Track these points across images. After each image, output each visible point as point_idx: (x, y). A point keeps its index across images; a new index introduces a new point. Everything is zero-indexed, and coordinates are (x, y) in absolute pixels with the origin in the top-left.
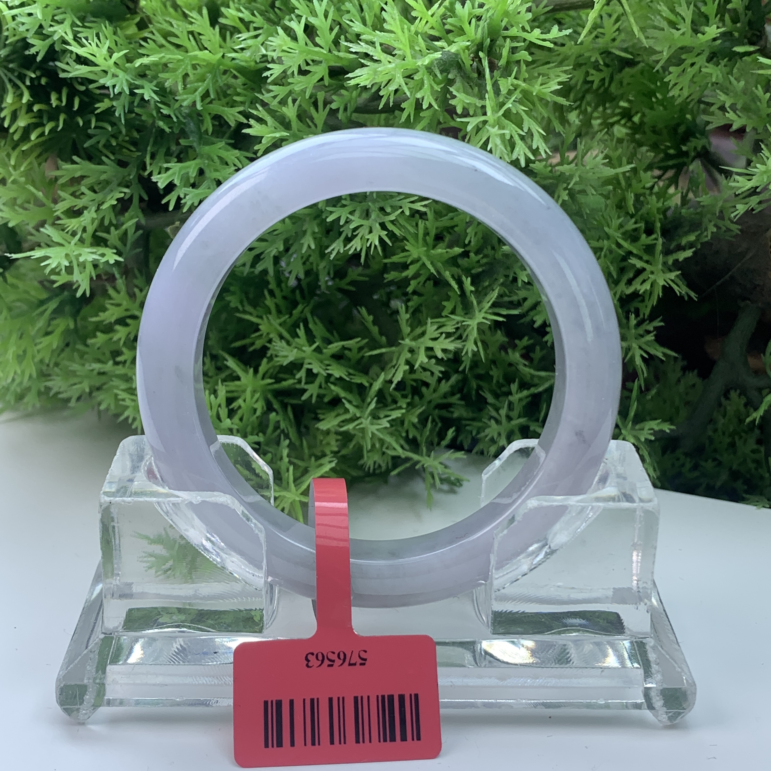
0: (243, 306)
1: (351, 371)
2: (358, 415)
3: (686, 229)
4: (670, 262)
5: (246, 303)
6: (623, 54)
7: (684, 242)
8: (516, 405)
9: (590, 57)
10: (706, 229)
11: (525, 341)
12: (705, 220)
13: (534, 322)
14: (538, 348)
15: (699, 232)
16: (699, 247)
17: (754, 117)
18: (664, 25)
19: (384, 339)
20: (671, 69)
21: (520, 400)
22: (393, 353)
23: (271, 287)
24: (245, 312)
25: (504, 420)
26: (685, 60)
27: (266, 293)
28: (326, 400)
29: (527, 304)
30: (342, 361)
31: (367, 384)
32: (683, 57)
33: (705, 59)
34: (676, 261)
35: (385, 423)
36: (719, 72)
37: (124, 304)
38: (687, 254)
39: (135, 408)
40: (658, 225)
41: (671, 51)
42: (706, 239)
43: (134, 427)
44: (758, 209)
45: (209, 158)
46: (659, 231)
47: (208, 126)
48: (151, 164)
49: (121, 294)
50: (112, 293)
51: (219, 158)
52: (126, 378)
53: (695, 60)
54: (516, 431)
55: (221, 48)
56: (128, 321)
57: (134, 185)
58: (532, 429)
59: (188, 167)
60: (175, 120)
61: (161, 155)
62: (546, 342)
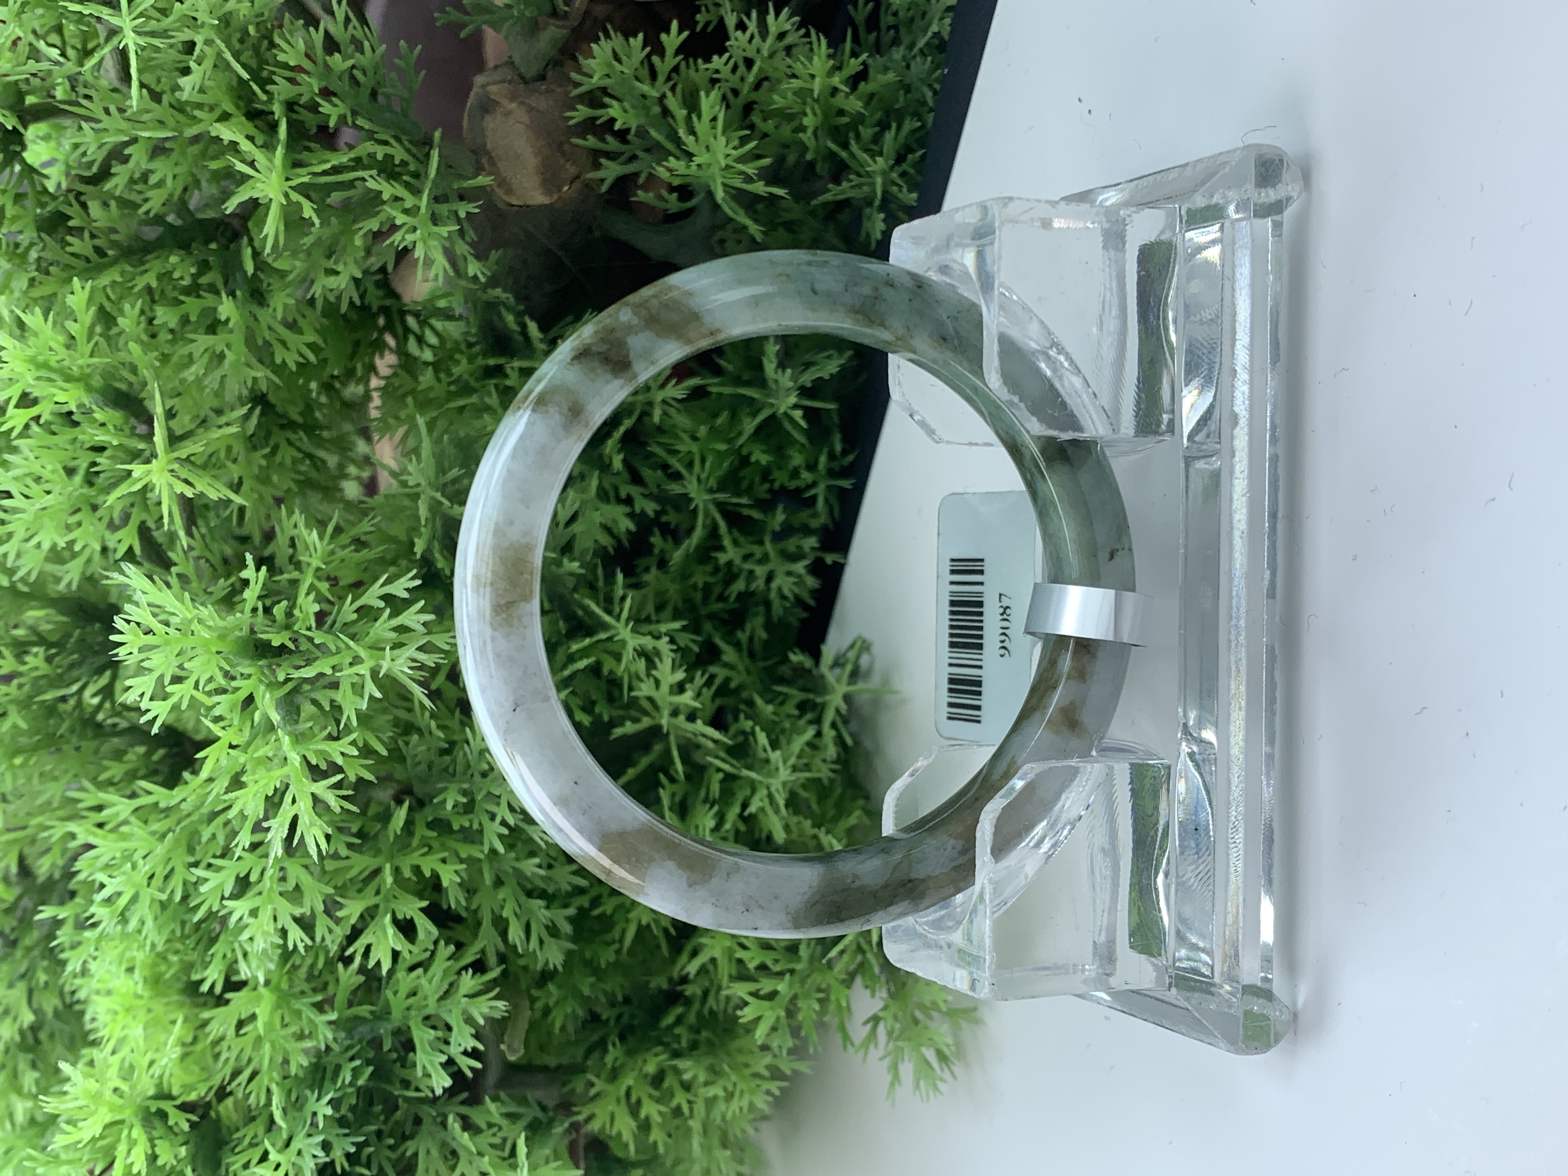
0: (614, 942)
1: (703, 794)
2: (765, 792)
3: (495, 318)
4: (543, 346)
5: (608, 937)
6: (254, 421)
8: (744, 551)
9: (260, 467)
10: (498, 299)
11: (656, 540)
12: (485, 297)
14: (664, 519)
16: (521, 308)
17: (343, 241)
18: (217, 375)
19: (658, 748)
20: (278, 360)
21: (738, 546)
22: (676, 736)
23: (586, 904)
24: (621, 941)
27: (596, 912)
29: (605, 540)
30: (689, 802)
31: (721, 775)
32: (260, 342)
34: (541, 340)
35: (775, 756)
37: (610, 1108)
38: (533, 328)
39: (752, 1092)
40: (492, 362)
41: (254, 361)
42: (512, 300)
43: (777, 1092)
44: (471, 235)
45: (408, 1009)
46: (501, 361)
47: (364, 1010)
48: (417, 1089)
49: (597, 1111)
50: (595, 1126)
51: (408, 996)
52: (711, 1102)
53: (264, 325)
54: (782, 545)
55: (255, 989)
56: (633, 1099)
57: (446, 1110)
58: (777, 528)
59: (421, 1041)
60: (358, 1062)
61: (405, 1074)
62: (655, 511)
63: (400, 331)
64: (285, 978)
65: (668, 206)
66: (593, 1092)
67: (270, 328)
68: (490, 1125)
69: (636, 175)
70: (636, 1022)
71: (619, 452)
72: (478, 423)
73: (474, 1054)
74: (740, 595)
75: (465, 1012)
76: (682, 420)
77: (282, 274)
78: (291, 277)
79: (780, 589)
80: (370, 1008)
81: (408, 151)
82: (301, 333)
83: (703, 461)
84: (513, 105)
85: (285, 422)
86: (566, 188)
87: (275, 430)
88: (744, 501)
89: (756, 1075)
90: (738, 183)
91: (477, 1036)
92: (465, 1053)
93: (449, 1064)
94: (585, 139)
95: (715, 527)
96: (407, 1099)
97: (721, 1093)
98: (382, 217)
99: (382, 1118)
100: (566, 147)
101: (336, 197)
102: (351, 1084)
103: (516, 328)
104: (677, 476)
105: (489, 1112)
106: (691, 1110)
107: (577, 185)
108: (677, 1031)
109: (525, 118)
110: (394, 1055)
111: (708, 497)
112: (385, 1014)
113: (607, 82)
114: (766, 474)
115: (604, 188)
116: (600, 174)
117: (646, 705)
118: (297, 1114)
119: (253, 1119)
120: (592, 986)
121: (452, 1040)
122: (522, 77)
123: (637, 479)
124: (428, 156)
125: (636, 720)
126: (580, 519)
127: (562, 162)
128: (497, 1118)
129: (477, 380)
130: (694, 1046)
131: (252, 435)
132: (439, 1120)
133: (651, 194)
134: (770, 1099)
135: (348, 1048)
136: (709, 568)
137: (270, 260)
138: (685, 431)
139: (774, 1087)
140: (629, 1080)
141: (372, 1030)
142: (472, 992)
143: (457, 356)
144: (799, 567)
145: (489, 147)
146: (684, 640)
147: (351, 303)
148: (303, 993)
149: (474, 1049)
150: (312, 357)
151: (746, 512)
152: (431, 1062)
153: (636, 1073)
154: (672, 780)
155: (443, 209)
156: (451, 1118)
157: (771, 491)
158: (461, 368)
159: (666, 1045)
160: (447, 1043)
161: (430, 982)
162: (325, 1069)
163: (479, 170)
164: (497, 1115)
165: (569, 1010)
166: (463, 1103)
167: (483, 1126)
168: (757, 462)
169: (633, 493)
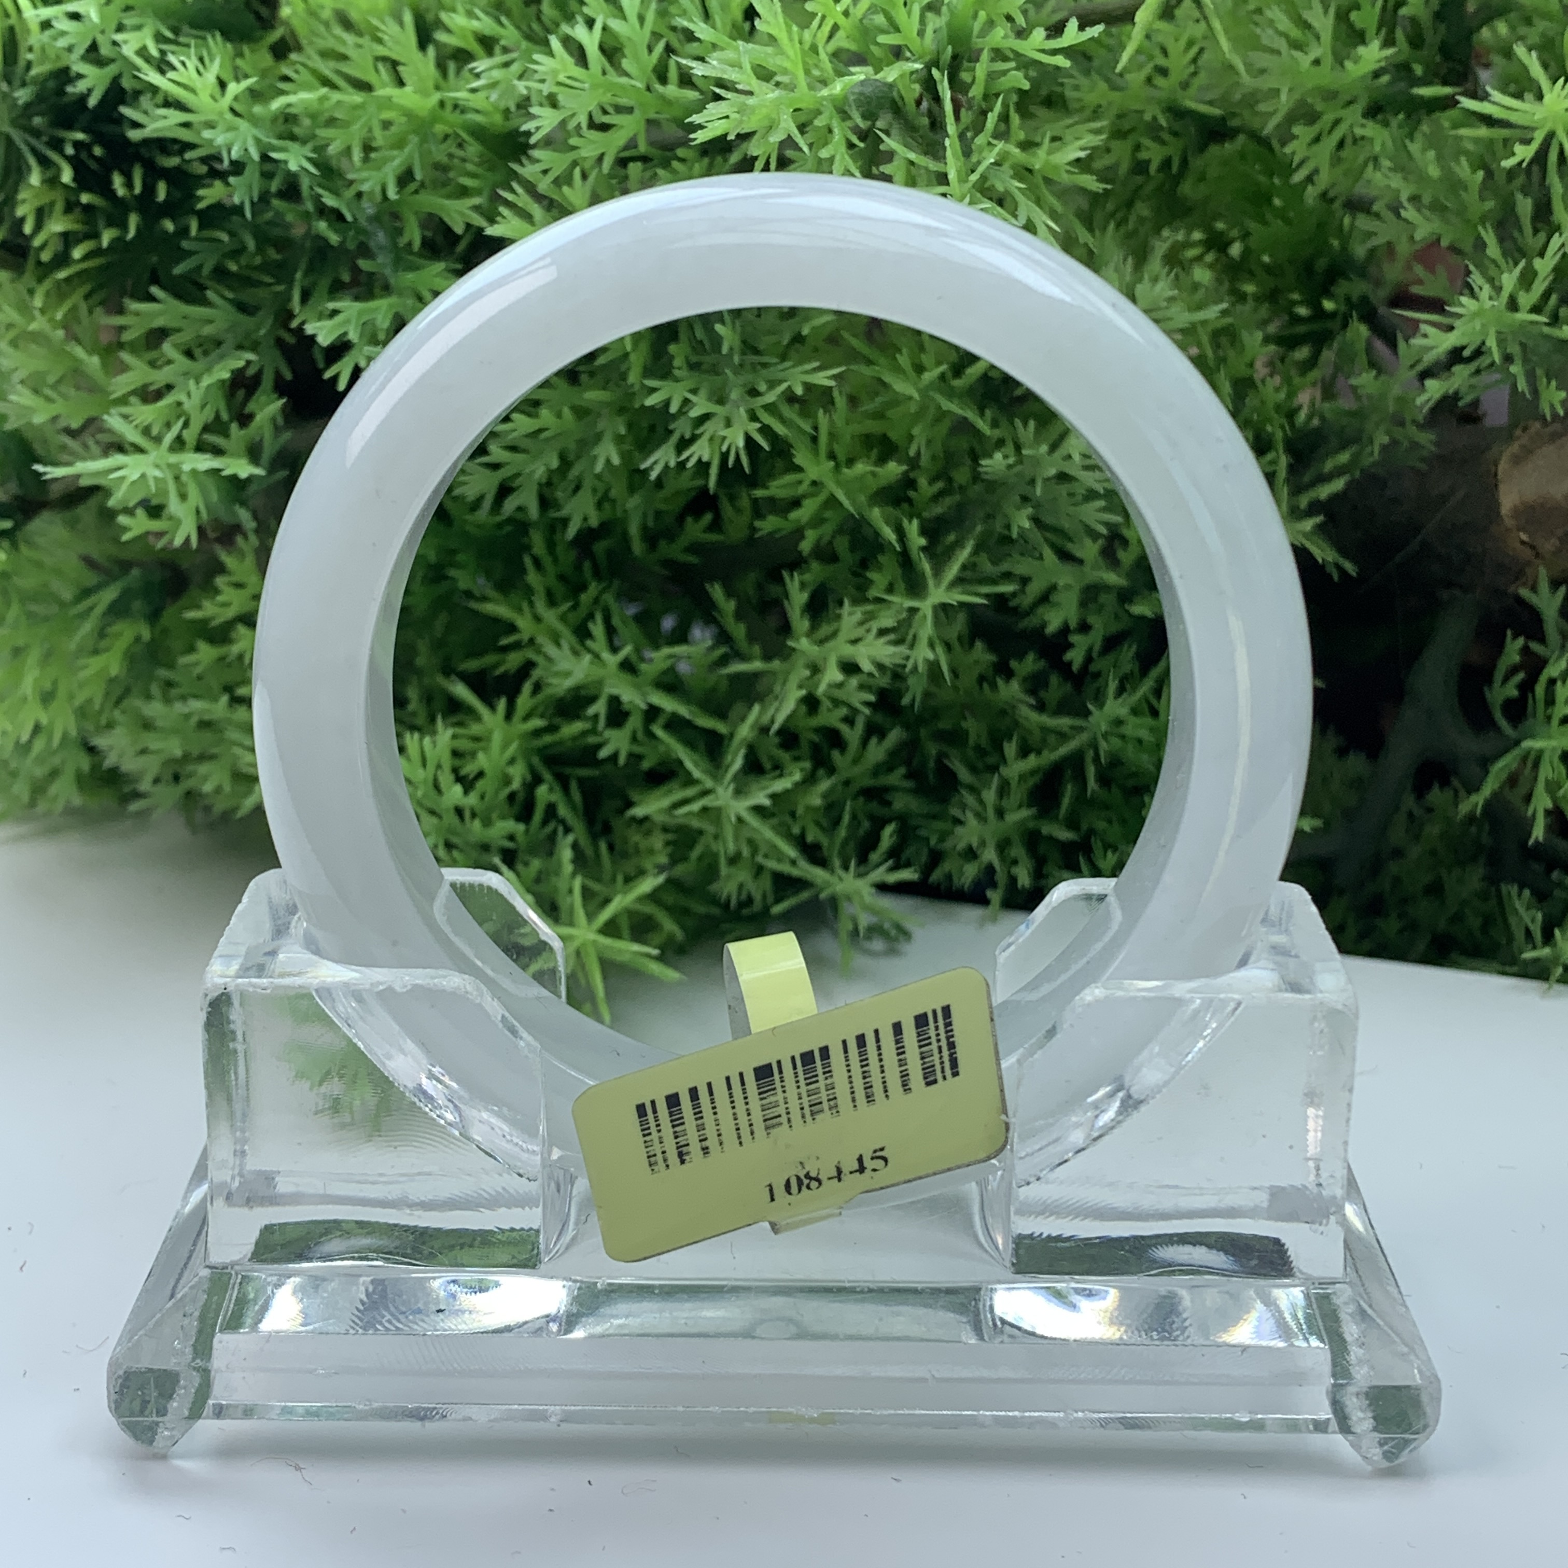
2: (710, 785)
3: (1338, 442)
4: (1304, 504)
6: (1203, 107)
7: (1329, 465)
8: (1014, 783)
9: (1142, 113)
10: (1371, 442)
11: (1030, 663)
12: (1371, 424)
13: (1045, 625)
14: (1054, 680)
15: (1358, 447)
21: (1022, 777)
24: (485, 600)
25: (991, 813)
26: (1321, 114)
28: (646, 765)
29: (1032, 592)
30: (678, 694)
31: (724, 731)
32: (1319, 107)
33: (1359, 112)
34: (1314, 499)
35: (761, 798)
36: (1387, 136)
38: (1335, 486)
42: (1370, 459)
46: (1281, 447)
53: (1342, 113)
58: (1044, 831)
62: (1070, 664)
65: (1496, 686)
67: (1338, 120)
69: (1543, 640)
80: (416, 243)
82: (1330, 166)
88: (1091, 786)
96: (288, 289)
103: (1328, 468)
110: (349, 275)
111: (1101, 731)
112: (405, 264)
115: (1524, 593)
116: (1544, 586)
127: (1560, 532)
133: (1516, 659)
169: (1093, 633)
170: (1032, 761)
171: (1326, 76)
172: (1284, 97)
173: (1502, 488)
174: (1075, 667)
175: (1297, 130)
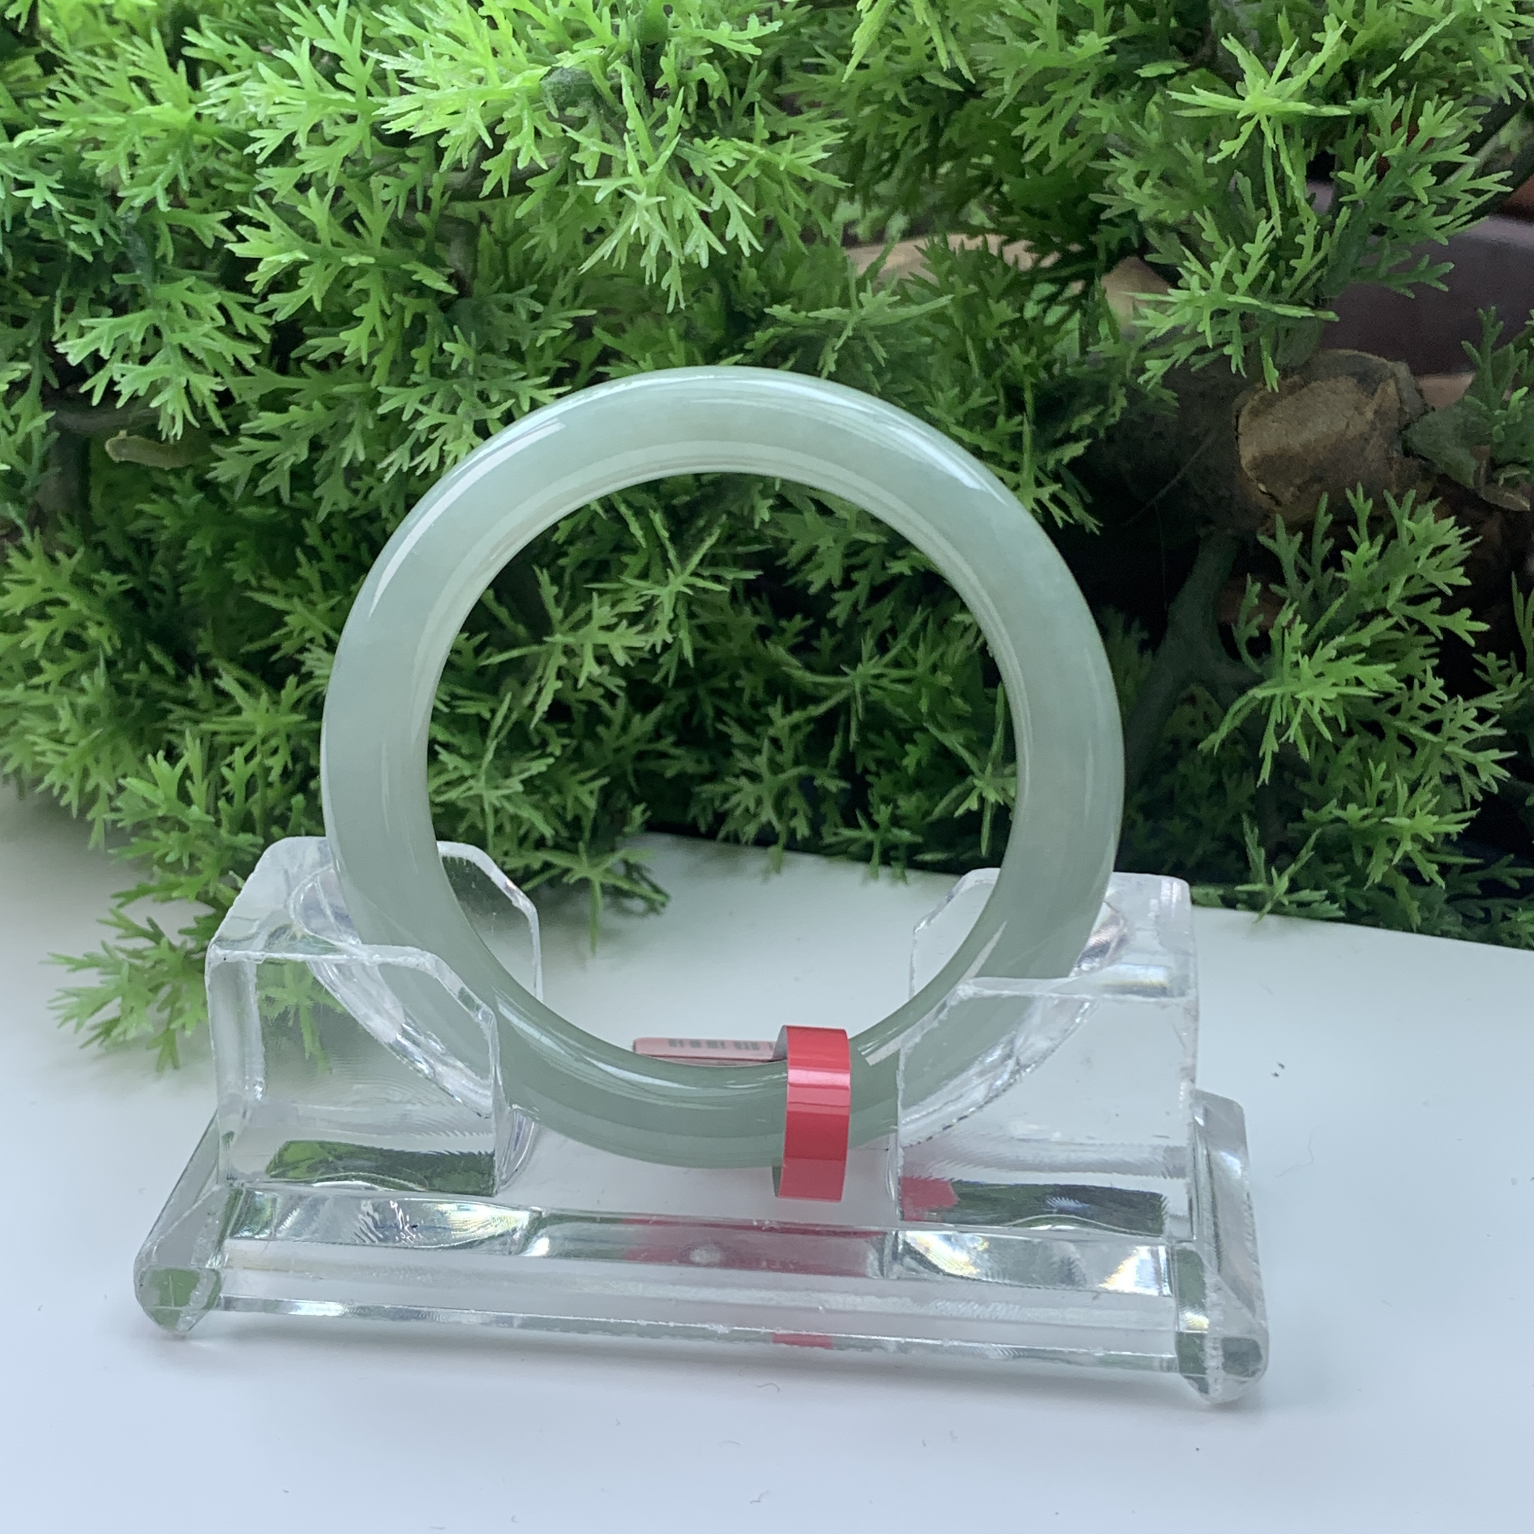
0: (260, 578)
1: (465, 691)
2: (468, 772)
3: (1087, 399)
4: (1051, 464)
5: (266, 571)
6: (944, 83)
7: (1076, 425)
8: (785, 738)
9: (882, 93)
10: (1114, 403)
11: (799, 622)
12: (1114, 384)
13: (810, 583)
14: (824, 632)
15: (1102, 407)
16: (1102, 434)
17: (1184, 193)
18: (1005, 31)
19: (521, 630)
21: (792, 729)
22: (537, 655)
23: (309, 541)
24: (261, 589)
25: (764, 772)
26: (1054, 92)
27: (300, 553)
29: (795, 553)
31: (488, 715)
32: (1049, 88)
33: (1089, 92)
34: (1059, 462)
35: (515, 785)
36: (1114, 116)
37: (39, 580)
38: (1077, 449)
39: (65, 768)
40: (1028, 396)
41: (1024, 80)
42: (1112, 421)
43: (63, 803)
44: (1199, 363)
45: (169, 306)
46: (1029, 408)
47: (167, 247)
48: (62, 321)
49: (34, 562)
50: (15, 559)
51: (186, 306)
52: (50, 714)
53: (1072, 92)
54: (794, 789)
55: (191, 101)
56: (50, 610)
57: (35, 358)
58: (817, 782)
59: (128, 325)
60: (100, 241)
61: (82, 304)
62: (834, 620)
63: (1065, 272)
64: (206, 140)
65: (1241, 625)
66: (60, 555)
67: (1068, 100)
68: (16, 419)
69: (1282, 582)
70: (151, 610)
71: (913, 568)
72: (945, 380)
73: (111, 393)
74: (727, 737)
75: (167, 382)
76: (957, 652)
77: (1139, 115)
78: (1137, 127)
79: (738, 790)
80: (171, 255)
81: (1307, 278)
82: (1062, 142)
83: (906, 681)
84: (1370, 415)
85: (941, 123)
86: (1262, 488)
87: (931, 110)
88: (853, 737)
89: (85, 774)
90: (1275, 717)
91: (134, 398)
92: (112, 383)
93: (97, 362)
94: (1326, 514)
95: (816, 700)
96: (49, 307)
97: (62, 727)
98: (1220, 245)
99: (22, 274)
100: (1316, 487)
101: (1245, 184)
102: (69, 231)
103: (1074, 428)
104: (882, 647)
105: (33, 417)
106: (36, 687)
107: (1266, 502)
108: (143, 666)
109: (1351, 433)
110: (106, 289)
111: (858, 687)
112: (161, 274)
113: (1404, 537)
114: (890, 765)
115: (1263, 539)
116: (1281, 533)
117: (580, 612)
118: (26, 160)
119: (18, 101)
120: (200, 551)
121: (130, 365)
122: (1407, 427)
123: (877, 593)
124: (1301, 304)
125: (558, 599)
126: (821, 520)
127: (1298, 481)
128: (25, 427)
129: (1003, 377)
130: (120, 688)
131: (922, 80)
132: (20, 351)
133: (1256, 601)
134: (56, 791)
135: (114, 226)
136: (760, 695)
137: (1157, 98)
138: (942, 656)
139: (71, 798)
140: (76, 604)
141: (140, 259)
142: (193, 390)
143: (1034, 351)
144: (768, 814)
145: (1314, 384)
146: (668, 663)
147: (1103, 208)
148: (187, 166)
149: (118, 394)
150: (1029, 157)
151: (838, 740)
152: (100, 338)
153: (86, 612)
154: (478, 650)
155: (1232, 325)
156: (25, 366)
157: (866, 771)
158: (1019, 358)
159: (122, 653)
160: (125, 358)
161: (205, 335)
162: (87, 197)
163: (1285, 373)
164: (29, 428)
165: (167, 522)
166: (45, 382)
167: (15, 409)
168: (906, 754)
169: (858, 589)
170: (797, 716)
171: (1053, 58)
172: (1006, 87)
173: (1241, 438)
174: (840, 623)
175: (1024, 112)
